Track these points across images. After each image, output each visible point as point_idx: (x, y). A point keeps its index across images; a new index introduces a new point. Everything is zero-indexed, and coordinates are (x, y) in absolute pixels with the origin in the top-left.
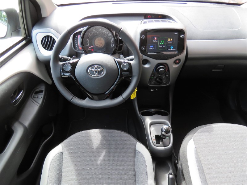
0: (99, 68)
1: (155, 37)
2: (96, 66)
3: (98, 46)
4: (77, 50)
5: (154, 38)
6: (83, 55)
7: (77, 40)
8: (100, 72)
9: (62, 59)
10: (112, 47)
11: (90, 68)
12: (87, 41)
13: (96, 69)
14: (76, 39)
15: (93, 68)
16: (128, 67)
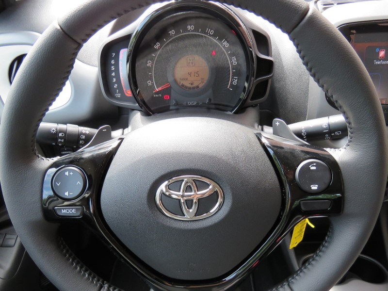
0: (201, 185)
1: (381, 48)
2: (186, 178)
3: (187, 84)
4: (118, 99)
5: (378, 53)
6: (137, 117)
7: (117, 65)
8: (205, 205)
9: (61, 138)
10: (232, 86)
11: (163, 187)
12: (149, 69)
13: (188, 188)
14: (113, 62)
15: (176, 186)
16: (327, 177)
